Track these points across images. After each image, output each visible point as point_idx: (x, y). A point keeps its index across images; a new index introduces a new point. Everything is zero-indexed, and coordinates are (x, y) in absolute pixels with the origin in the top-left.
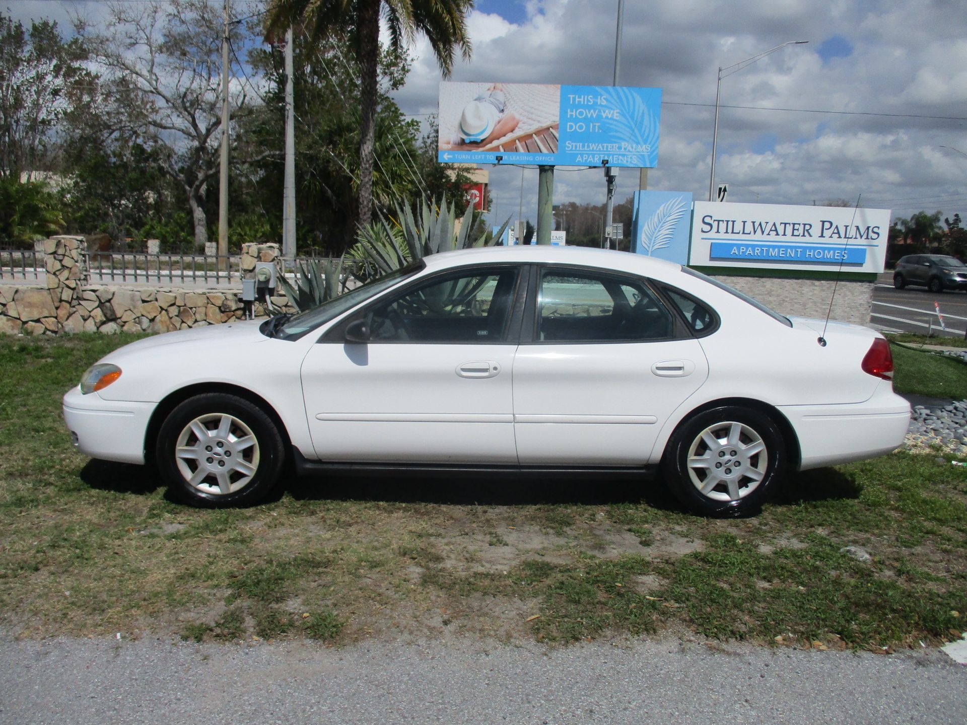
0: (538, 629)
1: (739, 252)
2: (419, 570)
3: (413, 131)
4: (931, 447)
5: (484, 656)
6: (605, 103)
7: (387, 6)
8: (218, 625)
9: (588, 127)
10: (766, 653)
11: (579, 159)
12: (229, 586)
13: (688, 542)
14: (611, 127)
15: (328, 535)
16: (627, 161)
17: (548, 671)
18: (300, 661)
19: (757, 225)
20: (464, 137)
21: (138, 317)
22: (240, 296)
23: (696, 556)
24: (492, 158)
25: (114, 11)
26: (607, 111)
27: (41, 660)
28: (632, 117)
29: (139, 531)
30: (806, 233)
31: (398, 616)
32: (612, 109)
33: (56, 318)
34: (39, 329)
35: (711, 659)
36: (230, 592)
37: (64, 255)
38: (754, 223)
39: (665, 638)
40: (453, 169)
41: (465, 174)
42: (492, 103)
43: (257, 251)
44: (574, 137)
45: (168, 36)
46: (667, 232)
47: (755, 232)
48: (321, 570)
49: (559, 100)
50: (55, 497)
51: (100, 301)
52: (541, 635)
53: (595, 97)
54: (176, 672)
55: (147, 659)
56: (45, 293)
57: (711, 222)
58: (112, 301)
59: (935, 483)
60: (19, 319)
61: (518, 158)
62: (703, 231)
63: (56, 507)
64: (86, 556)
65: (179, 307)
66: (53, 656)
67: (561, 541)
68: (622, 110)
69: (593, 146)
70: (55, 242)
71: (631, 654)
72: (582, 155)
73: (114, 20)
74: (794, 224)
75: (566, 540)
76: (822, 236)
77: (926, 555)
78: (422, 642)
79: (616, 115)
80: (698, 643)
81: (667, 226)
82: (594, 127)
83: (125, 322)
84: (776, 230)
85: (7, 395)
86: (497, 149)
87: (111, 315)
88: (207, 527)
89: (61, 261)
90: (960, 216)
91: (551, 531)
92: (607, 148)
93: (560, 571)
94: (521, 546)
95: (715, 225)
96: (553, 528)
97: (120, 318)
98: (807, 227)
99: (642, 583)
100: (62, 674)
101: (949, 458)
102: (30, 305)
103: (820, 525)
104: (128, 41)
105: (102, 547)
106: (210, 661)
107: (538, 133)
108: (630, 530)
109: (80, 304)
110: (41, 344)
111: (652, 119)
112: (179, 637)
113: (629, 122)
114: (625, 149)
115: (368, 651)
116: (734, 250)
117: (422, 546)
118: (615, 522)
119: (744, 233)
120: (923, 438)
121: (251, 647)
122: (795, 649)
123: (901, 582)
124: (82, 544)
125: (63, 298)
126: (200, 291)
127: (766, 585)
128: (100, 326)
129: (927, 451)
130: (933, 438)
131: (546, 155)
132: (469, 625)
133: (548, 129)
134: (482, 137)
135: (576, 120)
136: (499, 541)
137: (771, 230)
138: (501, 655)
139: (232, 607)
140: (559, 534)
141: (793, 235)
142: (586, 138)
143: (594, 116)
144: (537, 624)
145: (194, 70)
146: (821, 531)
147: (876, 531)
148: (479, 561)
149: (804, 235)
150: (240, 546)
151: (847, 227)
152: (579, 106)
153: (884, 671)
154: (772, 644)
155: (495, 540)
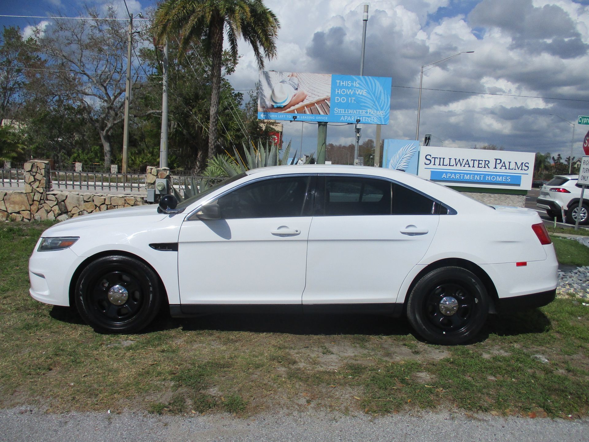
0: (365, 405)
1: (447, 177)
2: (284, 369)
3: (239, 100)
4: (568, 294)
5: (334, 422)
6: (358, 86)
7: (228, 25)
8: (170, 404)
9: (348, 100)
10: (501, 420)
11: (342, 118)
12: (172, 380)
13: (440, 352)
14: (362, 100)
15: (224, 348)
16: (371, 121)
17: (374, 431)
18: (223, 426)
19: (457, 161)
20: (274, 104)
21: (82, 211)
22: (145, 199)
23: (448, 360)
24: (290, 117)
25: (58, 23)
26: (359, 91)
27: (63, 427)
28: (374, 95)
29: (107, 345)
30: (486, 166)
31: (279, 397)
32: (362, 89)
33: (30, 211)
34: (19, 218)
35: (470, 424)
36: (173, 383)
37: (36, 173)
38: (455, 159)
39: (440, 410)
40: (264, 123)
41: (271, 126)
42: (291, 84)
43: (156, 172)
44: (339, 105)
45: (91, 39)
46: (405, 164)
47: (456, 165)
48: (226, 369)
49: (330, 83)
50: (49, 323)
51: (58, 201)
52: (366, 410)
53: (352, 82)
54: (149, 434)
55: (130, 425)
56: (23, 195)
57: (431, 158)
58: (66, 201)
59: (576, 317)
60: (7, 211)
61: (306, 117)
62: (425, 164)
63: (52, 330)
64: (78, 361)
65: (107, 205)
66: (70, 425)
67: (365, 352)
68: (368, 90)
69: (351, 111)
70: (31, 164)
71: (422, 421)
72: (344, 116)
73: (58, 29)
74: (479, 161)
75: (367, 350)
76: (495, 168)
77: (580, 360)
78: (295, 413)
79: (365, 93)
80: (461, 414)
81: (404, 160)
82: (351, 100)
83: (73, 214)
84: (468, 164)
85: (5, 259)
86: (293, 111)
87: (65, 210)
88: (148, 342)
89: (34, 176)
90: (561, 156)
91: (357, 345)
92: (359, 112)
93: (370, 370)
94: (342, 354)
95: (433, 160)
96: (358, 343)
97: (70, 212)
98: (487, 162)
99: (420, 377)
100: (78, 435)
101: (581, 301)
102: (14, 203)
103: (515, 342)
104: (67, 42)
105: (87, 355)
106: (169, 426)
107: (318, 102)
108: (405, 345)
109: (45, 203)
110: (21, 227)
111: (386, 95)
112: (146, 412)
113: (372, 97)
114: (370, 113)
115: (264, 420)
116: (444, 176)
117: (283, 354)
118: (395, 340)
119: (450, 165)
120: (564, 289)
121: (192, 417)
122: (518, 417)
123: (570, 376)
124: (73, 353)
125: (35, 199)
126: (121, 196)
127: (493, 378)
128: (57, 216)
129: (567, 297)
130: (568, 289)
131: (322, 116)
132: (323, 403)
133: (324, 100)
134: (284, 104)
135: (341, 96)
136: (327, 352)
137: (466, 164)
138: (345, 422)
139: (177, 393)
140: (364, 347)
141: (478, 167)
142: (347, 106)
143: (352, 93)
144: (363, 403)
145: (107, 60)
146: (516, 346)
147: (548, 345)
148: (318, 363)
149: (485, 167)
150: (171, 355)
151: (510, 162)
152: (343, 87)
153: (572, 430)
154: (504, 414)
155: (325, 350)
